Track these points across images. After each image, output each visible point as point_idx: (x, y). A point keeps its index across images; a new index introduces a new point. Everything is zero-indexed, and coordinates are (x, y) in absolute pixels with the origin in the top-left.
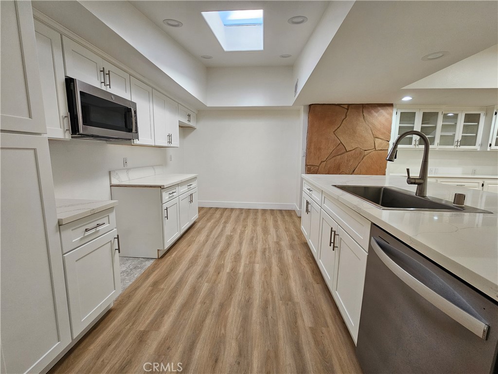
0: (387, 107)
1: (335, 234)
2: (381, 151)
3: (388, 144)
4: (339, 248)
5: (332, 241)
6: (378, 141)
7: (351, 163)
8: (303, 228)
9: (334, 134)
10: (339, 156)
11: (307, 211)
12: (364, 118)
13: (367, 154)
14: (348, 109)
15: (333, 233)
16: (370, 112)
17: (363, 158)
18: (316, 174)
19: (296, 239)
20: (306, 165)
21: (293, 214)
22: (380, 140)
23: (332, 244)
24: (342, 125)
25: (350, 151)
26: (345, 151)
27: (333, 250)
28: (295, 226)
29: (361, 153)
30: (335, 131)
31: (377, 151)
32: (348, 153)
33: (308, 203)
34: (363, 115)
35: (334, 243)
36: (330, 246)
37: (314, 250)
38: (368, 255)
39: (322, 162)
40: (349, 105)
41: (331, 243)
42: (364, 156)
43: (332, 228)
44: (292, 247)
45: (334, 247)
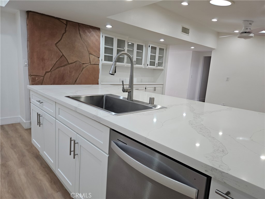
0: (96, 30)
1: (75, 143)
2: (95, 66)
3: (99, 60)
4: (79, 155)
5: (72, 149)
6: (92, 57)
7: (73, 74)
8: (34, 141)
9: (57, 46)
10: (63, 68)
11: (39, 123)
12: (80, 35)
13: (85, 67)
14: (66, 25)
15: (73, 142)
16: (84, 32)
17: (82, 70)
18: (42, 84)
19: (27, 153)
20: (30, 75)
21: (18, 127)
22: (93, 56)
23: (72, 153)
24: (63, 39)
25: (72, 63)
26: (67, 63)
27: (74, 158)
28: (23, 140)
29: (80, 66)
30: (56, 44)
31: (91, 65)
32: (70, 65)
33: (39, 115)
34: (80, 33)
35: (74, 151)
36: (70, 154)
37: (50, 160)
38: (108, 157)
39: (46, 73)
40: (67, 21)
41: (71, 151)
42: (83, 68)
43: (71, 138)
44: (23, 164)
45: (74, 155)
